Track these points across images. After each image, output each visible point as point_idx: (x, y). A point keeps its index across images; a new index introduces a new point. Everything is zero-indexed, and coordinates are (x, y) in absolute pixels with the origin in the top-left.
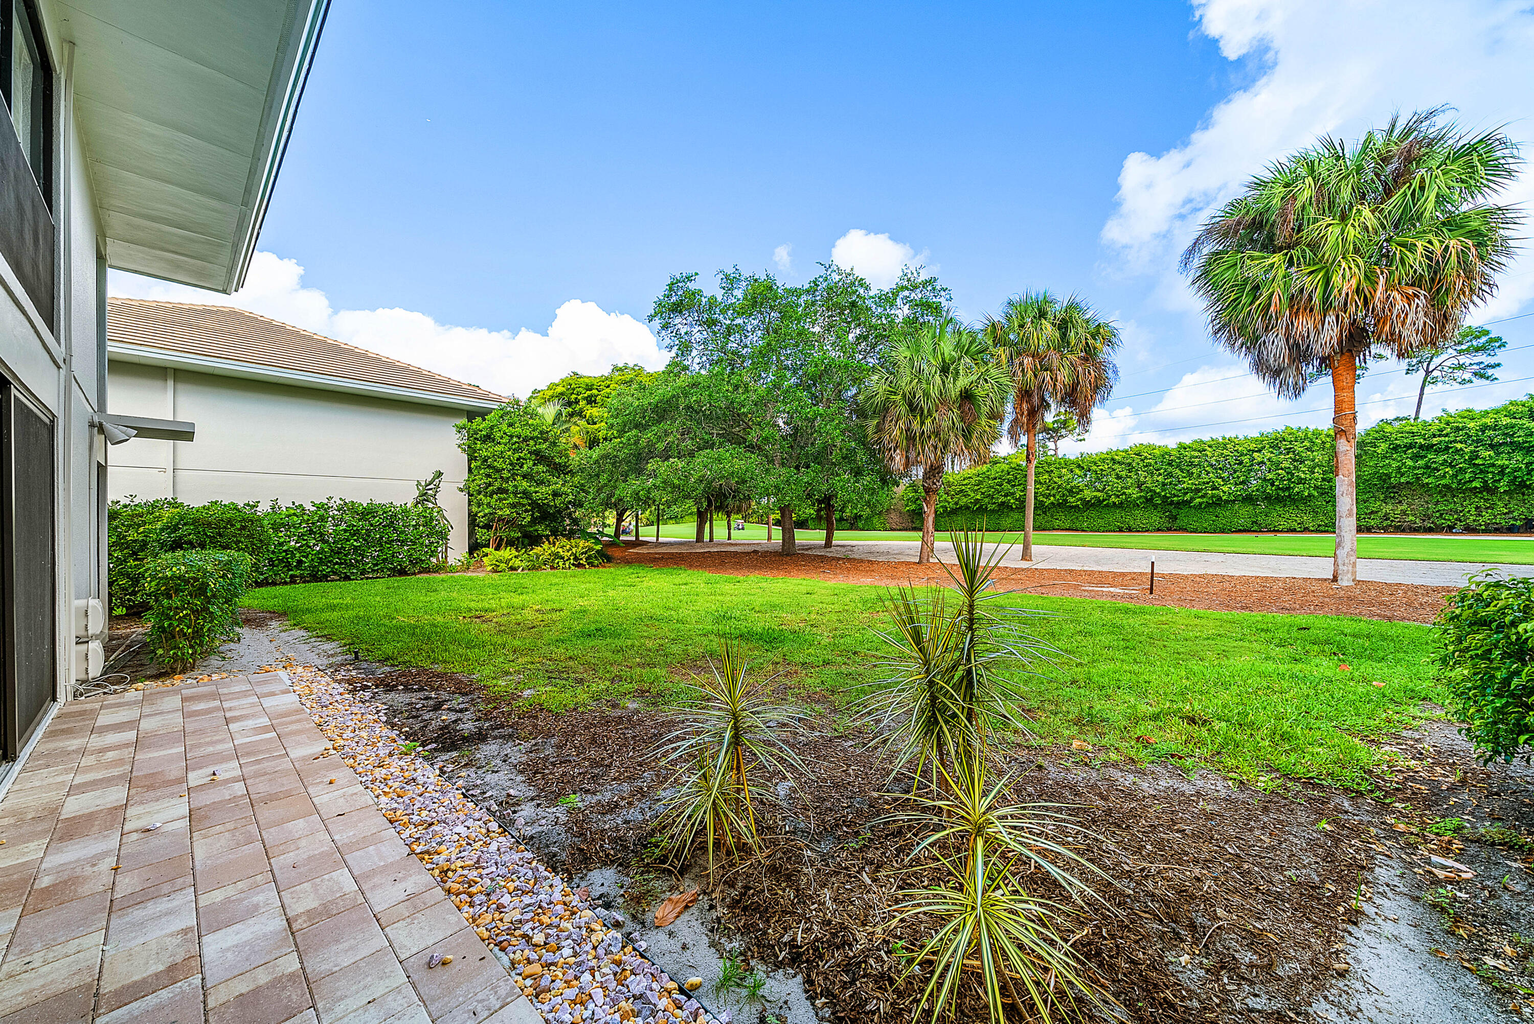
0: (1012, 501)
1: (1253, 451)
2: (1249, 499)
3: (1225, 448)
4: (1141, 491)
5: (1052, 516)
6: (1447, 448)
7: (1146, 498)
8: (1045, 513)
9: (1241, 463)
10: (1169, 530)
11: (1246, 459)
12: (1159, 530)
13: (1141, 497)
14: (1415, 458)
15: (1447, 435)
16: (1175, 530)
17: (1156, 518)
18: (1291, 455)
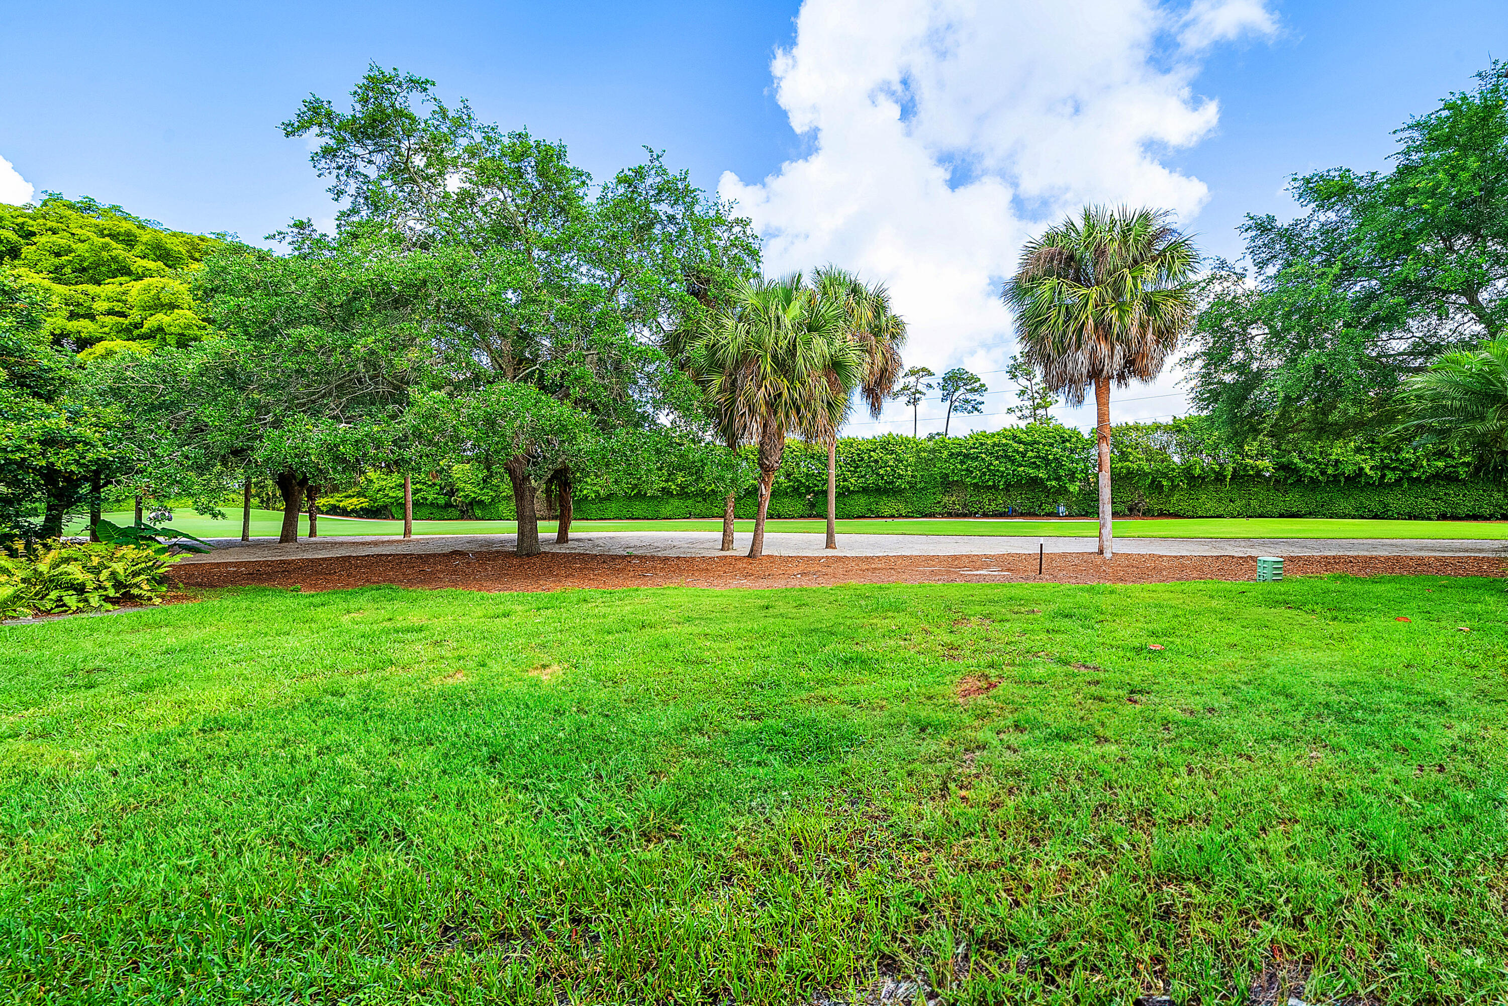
0: (673, 487)
1: (870, 451)
2: (865, 490)
3: (851, 446)
4: (790, 481)
5: (712, 503)
6: (978, 457)
7: (793, 487)
8: (705, 500)
9: (862, 459)
10: (810, 516)
11: (866, 457)
12: (802, 517)
13: (790, 486)
14: (962, 463)
15: (977, 448)
16: (814, 517)
17: (800, 507)
18: (894, 456)
